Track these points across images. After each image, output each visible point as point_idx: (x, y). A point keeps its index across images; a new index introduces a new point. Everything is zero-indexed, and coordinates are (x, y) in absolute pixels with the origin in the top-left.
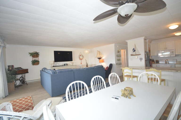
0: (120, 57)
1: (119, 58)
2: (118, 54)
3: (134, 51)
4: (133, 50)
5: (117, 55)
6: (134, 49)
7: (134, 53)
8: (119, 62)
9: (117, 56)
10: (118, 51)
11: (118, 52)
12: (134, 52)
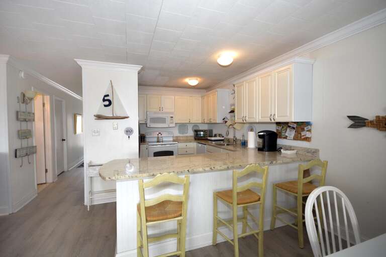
0: (30, 120)
1: (24, 126)
2: (23, 107)
3: (107, 103)
4: (104, 100)
5: (17, 112)
6: (108, 96)
7: (107, 112)
8: (25, 143)
9: (17, 119)
10: (24, 96)
11: (25, 99)
12: (105, 106)
